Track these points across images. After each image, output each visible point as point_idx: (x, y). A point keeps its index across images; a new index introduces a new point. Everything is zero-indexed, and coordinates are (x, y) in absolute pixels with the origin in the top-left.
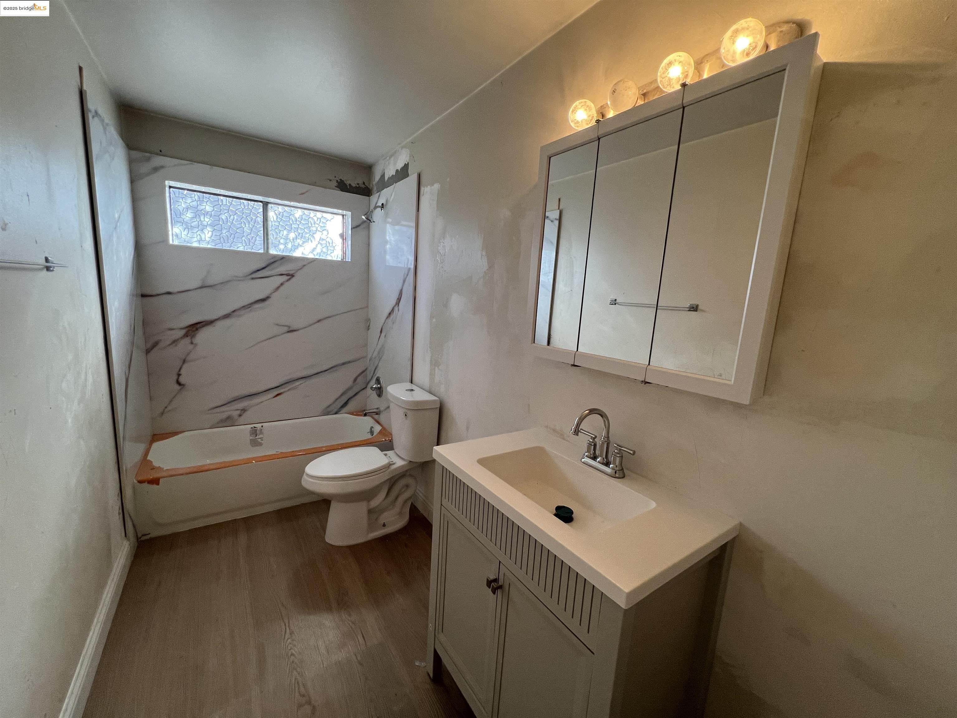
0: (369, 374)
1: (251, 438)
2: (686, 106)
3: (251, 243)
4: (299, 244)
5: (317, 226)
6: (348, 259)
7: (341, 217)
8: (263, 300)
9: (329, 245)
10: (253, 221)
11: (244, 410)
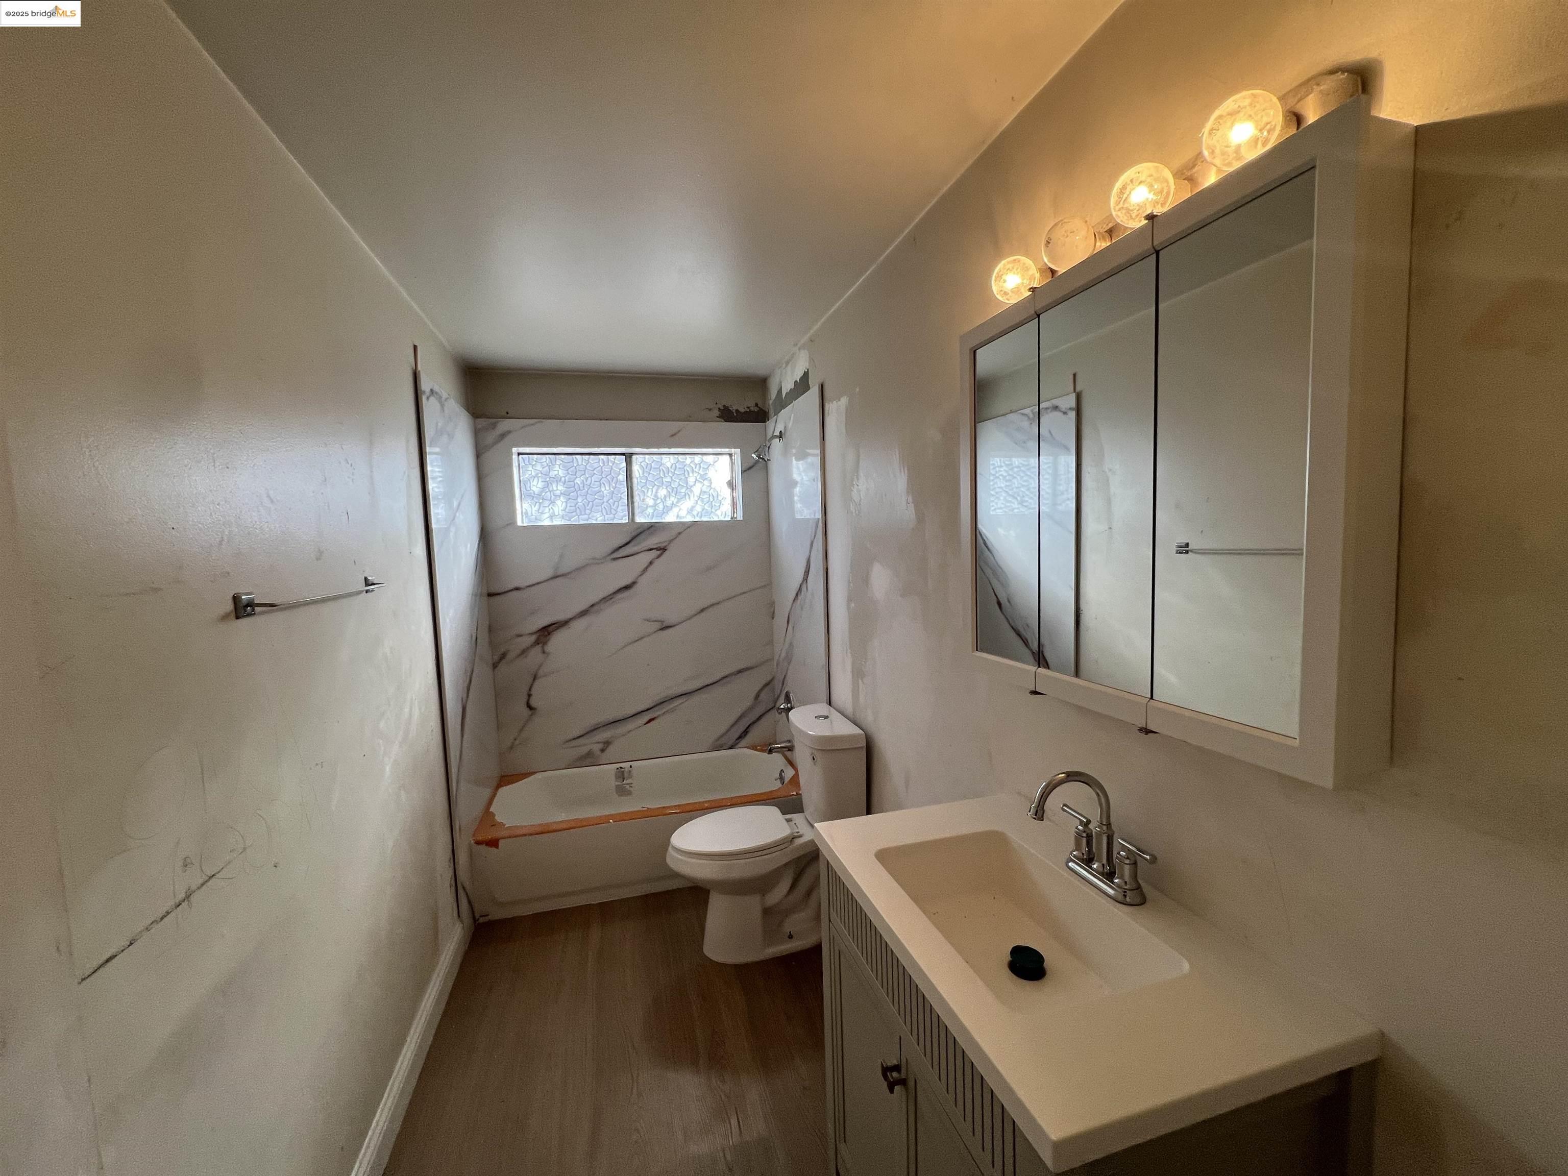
0: (777, 685)
1: (617, 783)
2: (1161, 250)
3: (612, 510)
4: (673, 504)
5: (695, 475)
6: (739, 516)
7: (728, 457)
8: (627, 588)
9: (713, 500)
10: (614, 481)
11: (607, 743)
